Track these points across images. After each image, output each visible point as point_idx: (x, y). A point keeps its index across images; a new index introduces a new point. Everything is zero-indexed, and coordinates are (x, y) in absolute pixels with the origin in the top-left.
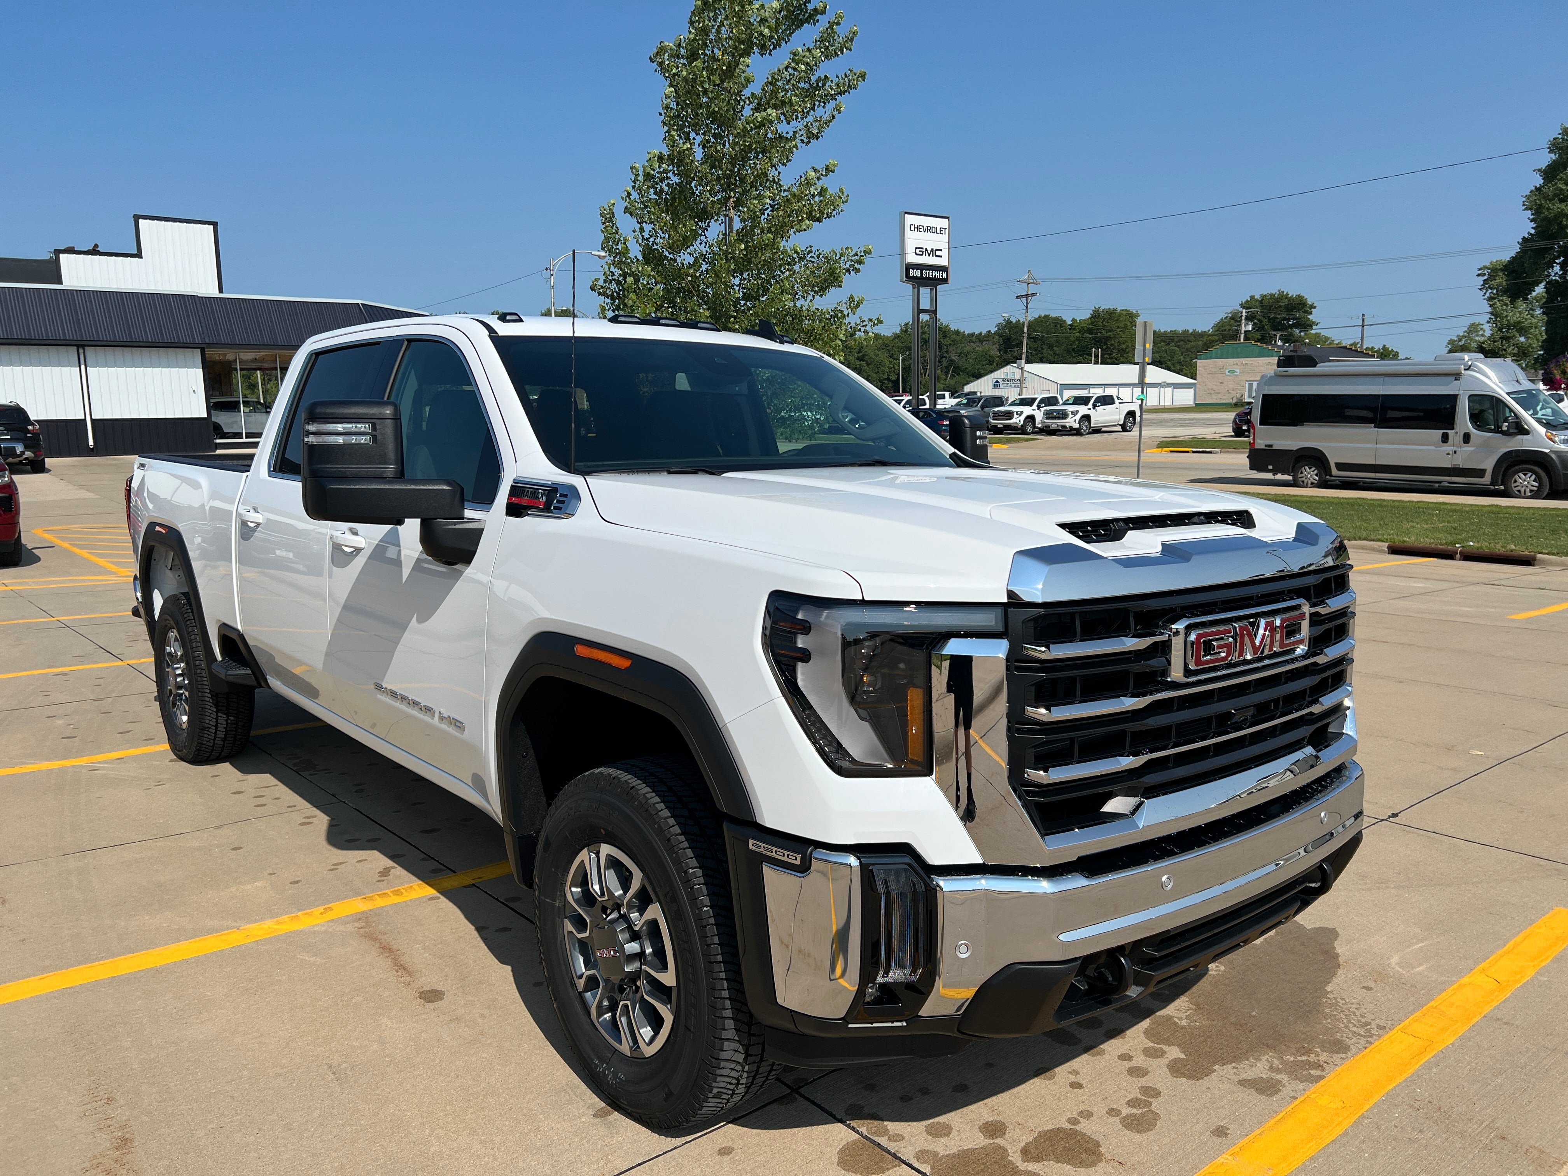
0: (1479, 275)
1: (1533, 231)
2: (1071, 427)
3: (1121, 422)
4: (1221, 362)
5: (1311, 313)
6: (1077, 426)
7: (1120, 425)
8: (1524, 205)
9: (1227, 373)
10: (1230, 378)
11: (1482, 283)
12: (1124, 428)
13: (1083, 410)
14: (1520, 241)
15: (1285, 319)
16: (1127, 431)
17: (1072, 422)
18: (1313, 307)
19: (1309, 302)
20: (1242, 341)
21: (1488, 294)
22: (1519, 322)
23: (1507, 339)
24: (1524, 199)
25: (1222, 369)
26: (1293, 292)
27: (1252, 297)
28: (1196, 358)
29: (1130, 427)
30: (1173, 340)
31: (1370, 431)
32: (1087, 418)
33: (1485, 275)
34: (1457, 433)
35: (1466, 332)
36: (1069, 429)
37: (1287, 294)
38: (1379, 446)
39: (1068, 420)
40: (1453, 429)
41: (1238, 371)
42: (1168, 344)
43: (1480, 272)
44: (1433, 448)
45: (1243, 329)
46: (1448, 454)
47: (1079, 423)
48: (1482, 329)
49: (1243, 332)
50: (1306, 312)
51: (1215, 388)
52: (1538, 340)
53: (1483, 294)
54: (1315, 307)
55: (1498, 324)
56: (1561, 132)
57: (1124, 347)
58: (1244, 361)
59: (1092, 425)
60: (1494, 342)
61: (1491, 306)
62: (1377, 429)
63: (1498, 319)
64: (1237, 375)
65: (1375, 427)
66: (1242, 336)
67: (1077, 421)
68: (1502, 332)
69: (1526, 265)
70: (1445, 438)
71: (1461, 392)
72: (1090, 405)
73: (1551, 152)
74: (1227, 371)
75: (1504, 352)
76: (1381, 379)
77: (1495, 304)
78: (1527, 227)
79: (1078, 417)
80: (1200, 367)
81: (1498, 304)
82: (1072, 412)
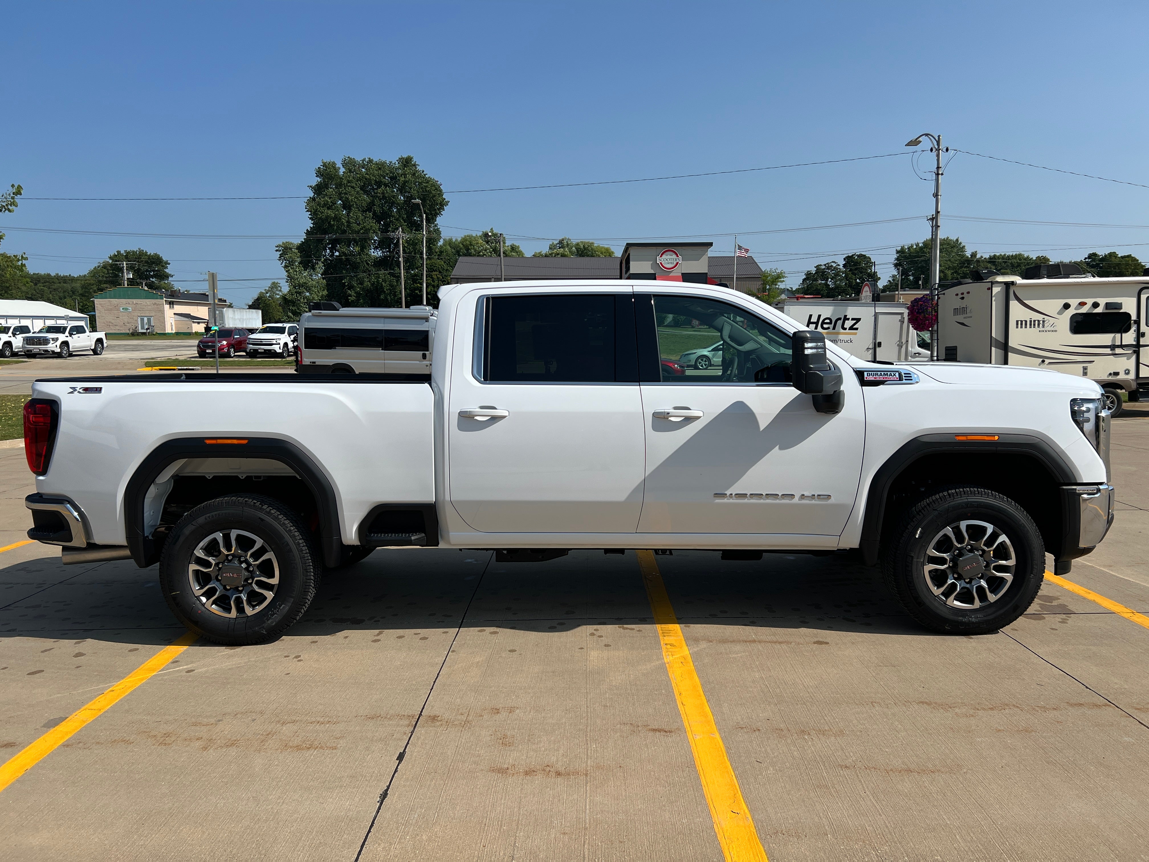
0: (277, 251)
1: (312, 225)
2: (53, 351)
3: (93, 347)
4: (115, 301)
5: (167, 268)
6: (58, 350)
7: (92, 350)
8: (306, 208)
9: (122, 310)
10: (124, 314)
11: (279, 256)
12: (95, 352)
13: (62, 337)
14: (306, 232)
15: (147, 271)
16: (98, 354)
17: (53, 347)
18: (167, 263)
19: (164, 259)
20: (126, 286)
21: (284, 264)
22: (305, 283)
23: (300, 293)
24: (306, 204)
25: (116, 308)
26: (151, 251)
27: (118, 252)
28: (93, 297)
29: (100, 352)
30: (39, 281)
31: (380, 352)
32: (65, 344)
33: (280, 251)
34: (430, 353)
35: (270, 287)
36: (51, 353)
37: (146, 252)
38: (386, 361)
39: (50, 345)
40: (428, 351)
41: (130, 308)
42: (36, 284)
43: (277, 248)
44: (418, 362)
45: (126, 277)
46: (427, 366)
47: (60, 348)
48: (279, 286)
49: (126, 279)
50: (163, 266)
51: (113, 321)
52: (317, 295)
53: (281, 263)
54: (169, 264)
55: (293, 283)
56: (322, 164)
57: (8, 285)
58: (135, 301)
59: (70, 350)
60: (292, 295)
61: (287, 271)
62: (383, 351)
63: (293, 280)
64: (130, 312)
65: (382, 350)
66: (126, 282)
67: (58, 346)
68: (295, 288)
69: (312, 247)
70: (424, 357)
71: (430, 329)
72: (67, 333)
73: (317, 176)
74: (121, 308)
75: (299, 302)
76: (382, 320)
77: (289, 270)
78: (309, 224)
79: (58, 343)
80: (97, 304)
81: (291, 271)
82: (53, 339)
